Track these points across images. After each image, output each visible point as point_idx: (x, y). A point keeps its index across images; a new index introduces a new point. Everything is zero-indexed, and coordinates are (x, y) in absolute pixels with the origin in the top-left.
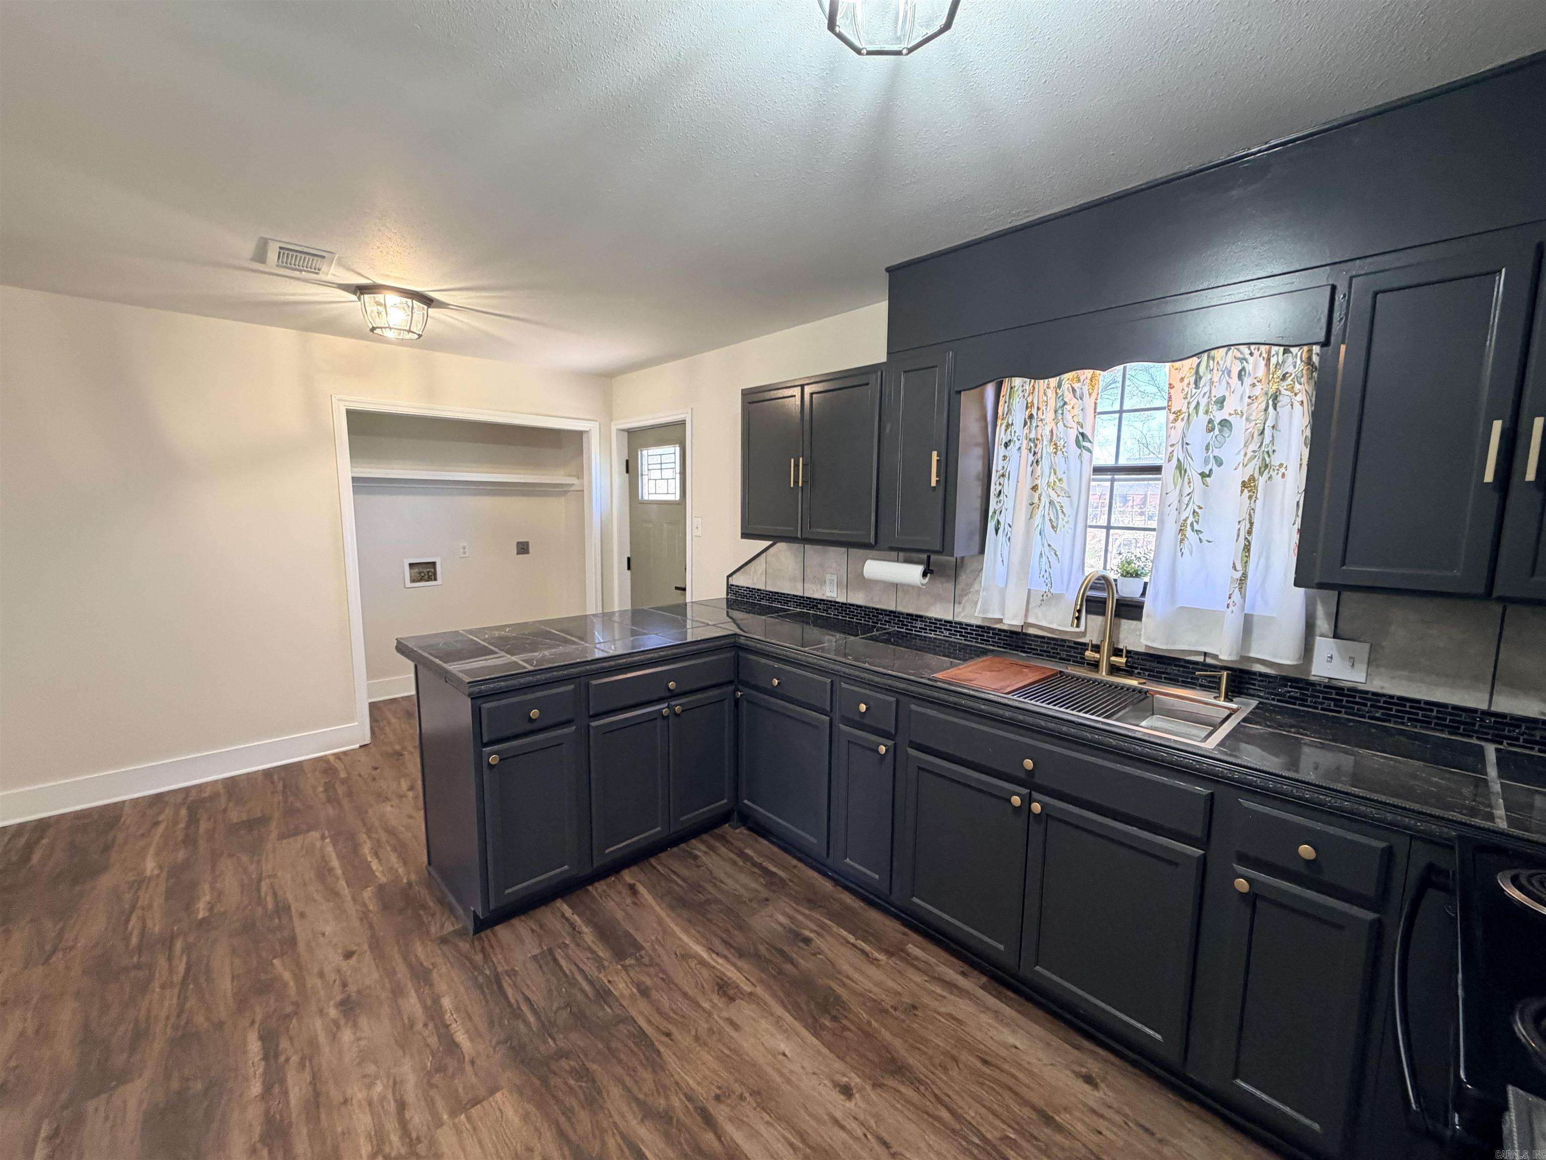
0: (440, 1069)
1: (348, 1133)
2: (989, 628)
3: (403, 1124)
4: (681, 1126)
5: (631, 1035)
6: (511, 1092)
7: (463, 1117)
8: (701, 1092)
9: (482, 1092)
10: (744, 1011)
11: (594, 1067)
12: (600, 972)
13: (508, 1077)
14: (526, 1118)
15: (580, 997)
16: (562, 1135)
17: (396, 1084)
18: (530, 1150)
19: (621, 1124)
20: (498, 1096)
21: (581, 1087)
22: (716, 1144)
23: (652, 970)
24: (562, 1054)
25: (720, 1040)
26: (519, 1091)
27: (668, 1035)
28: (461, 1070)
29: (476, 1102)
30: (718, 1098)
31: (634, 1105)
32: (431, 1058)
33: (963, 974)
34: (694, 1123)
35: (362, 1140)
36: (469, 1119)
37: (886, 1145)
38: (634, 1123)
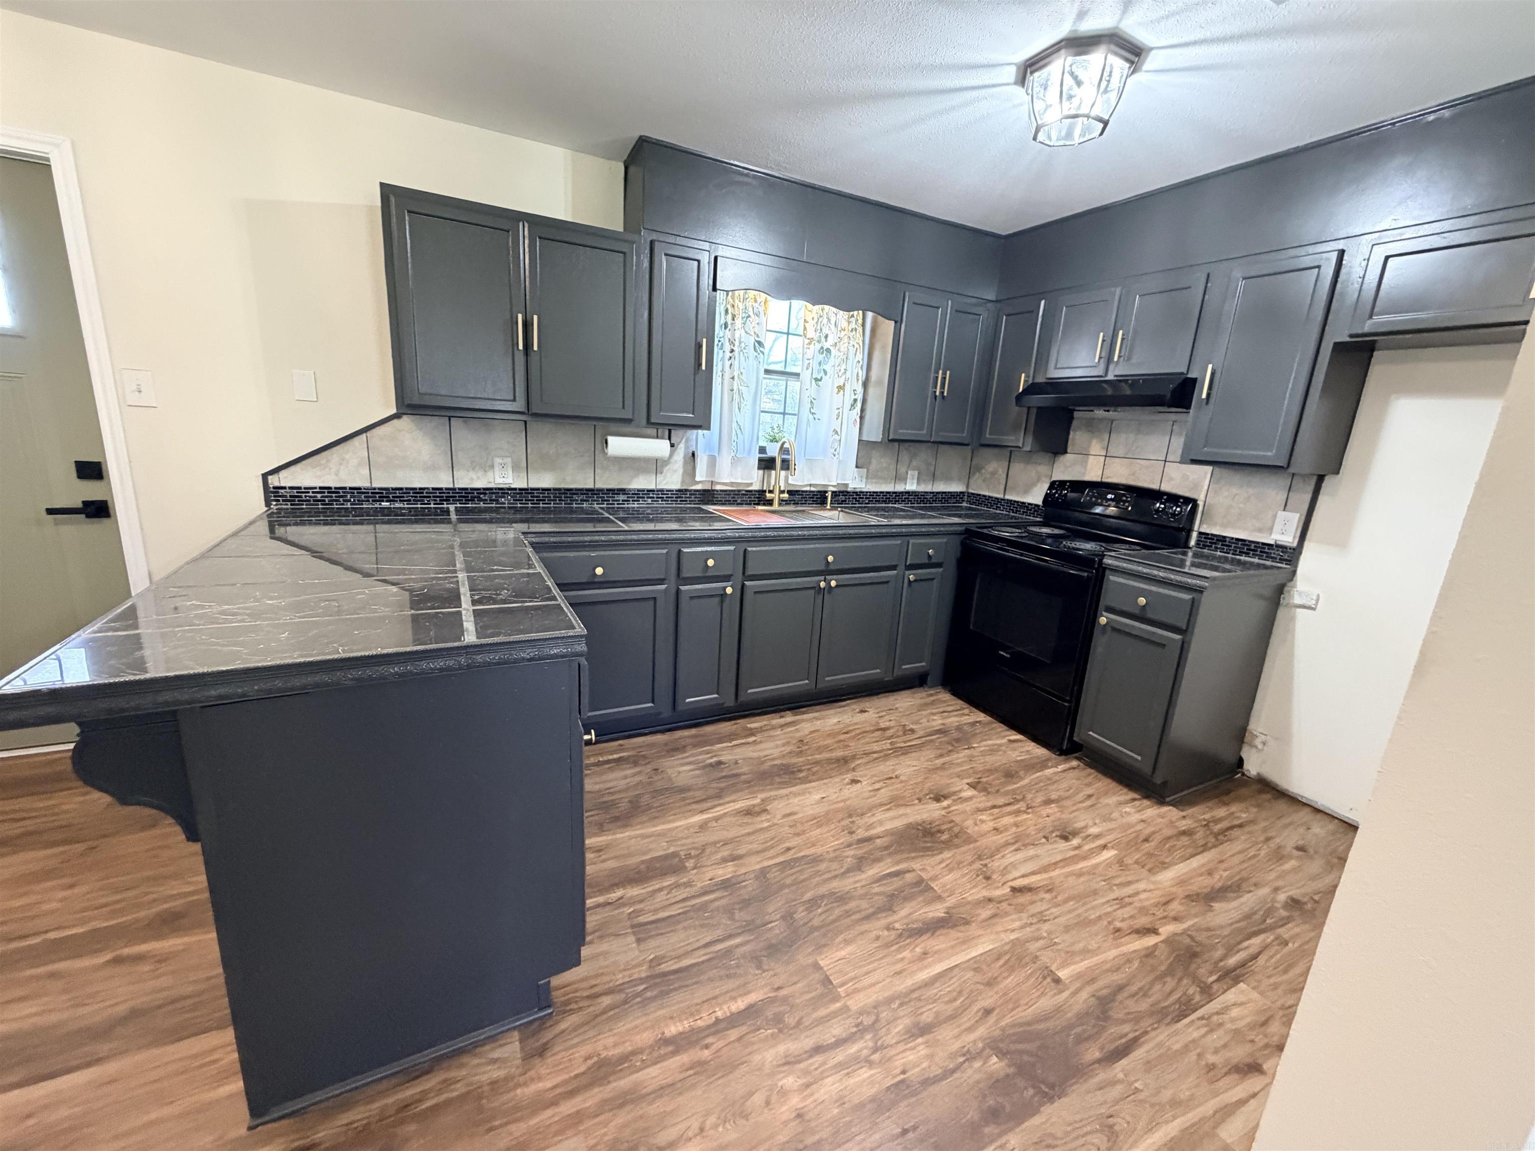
0: (778, 1019)
1: (840, 1101)
2: (686, 490)
3: (840, 1043)
4: (870, 853)
5: (782, 871)
6: (821, 953)
7: (839, 990)
8: (845, 839)
9: (817, 976)
10: (779, 808)
11: (808, 896)
12: (696, 885)
13: (803, 958)
14: (847, 942)
15: (723, 902)
16: (867, 918)
17: (790, 1062)
18: (878, 938)
19: (863, 883)
20: (822, 963)
21: (826, 905)
22: (884, 839)
23: (708, 851)
24: (788, 917)
25: (803, 824)
26: (820, 948)
27: (789, 849)
28: (785, 1000)
29: (827, 981)
30: (851, 833)
31: (848, 875)
32: (762, 1031)
33: (782, 717)
34: (867, 847)
35: (852, 1081)
36: (843, 984)
37: (891, 778)
38: (863, 876)
